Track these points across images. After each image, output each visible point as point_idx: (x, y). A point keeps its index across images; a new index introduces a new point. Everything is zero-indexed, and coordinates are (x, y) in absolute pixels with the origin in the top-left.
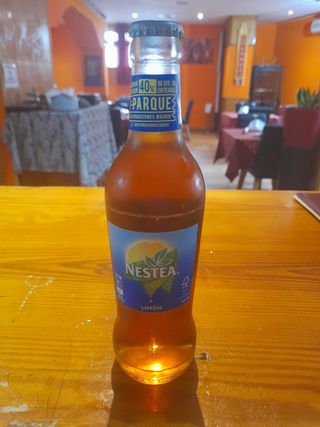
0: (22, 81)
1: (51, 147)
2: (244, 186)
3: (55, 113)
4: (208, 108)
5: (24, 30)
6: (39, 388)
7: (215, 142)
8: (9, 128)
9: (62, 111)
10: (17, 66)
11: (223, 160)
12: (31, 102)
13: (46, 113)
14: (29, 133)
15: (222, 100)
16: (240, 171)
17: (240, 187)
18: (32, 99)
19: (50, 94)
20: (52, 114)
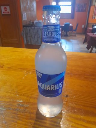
0: (27, 18)
1: (35, 37)
2: (92, 52)
3: (37, 27)
4: (83, 26)
5: (29, 3)
6: (26, 98)
7: (84, 37)
8: (23, 31)
9: (38, 27)
10: (27, 13)
11: (86, 43)
12: (30, 24)
13: (34, 27)
14: (29, 33)
15: (88, 23)
16: (91, 47)
17: (91, 52)
18: (30, 23)
19: (35, 22)
20: (35, 28)
